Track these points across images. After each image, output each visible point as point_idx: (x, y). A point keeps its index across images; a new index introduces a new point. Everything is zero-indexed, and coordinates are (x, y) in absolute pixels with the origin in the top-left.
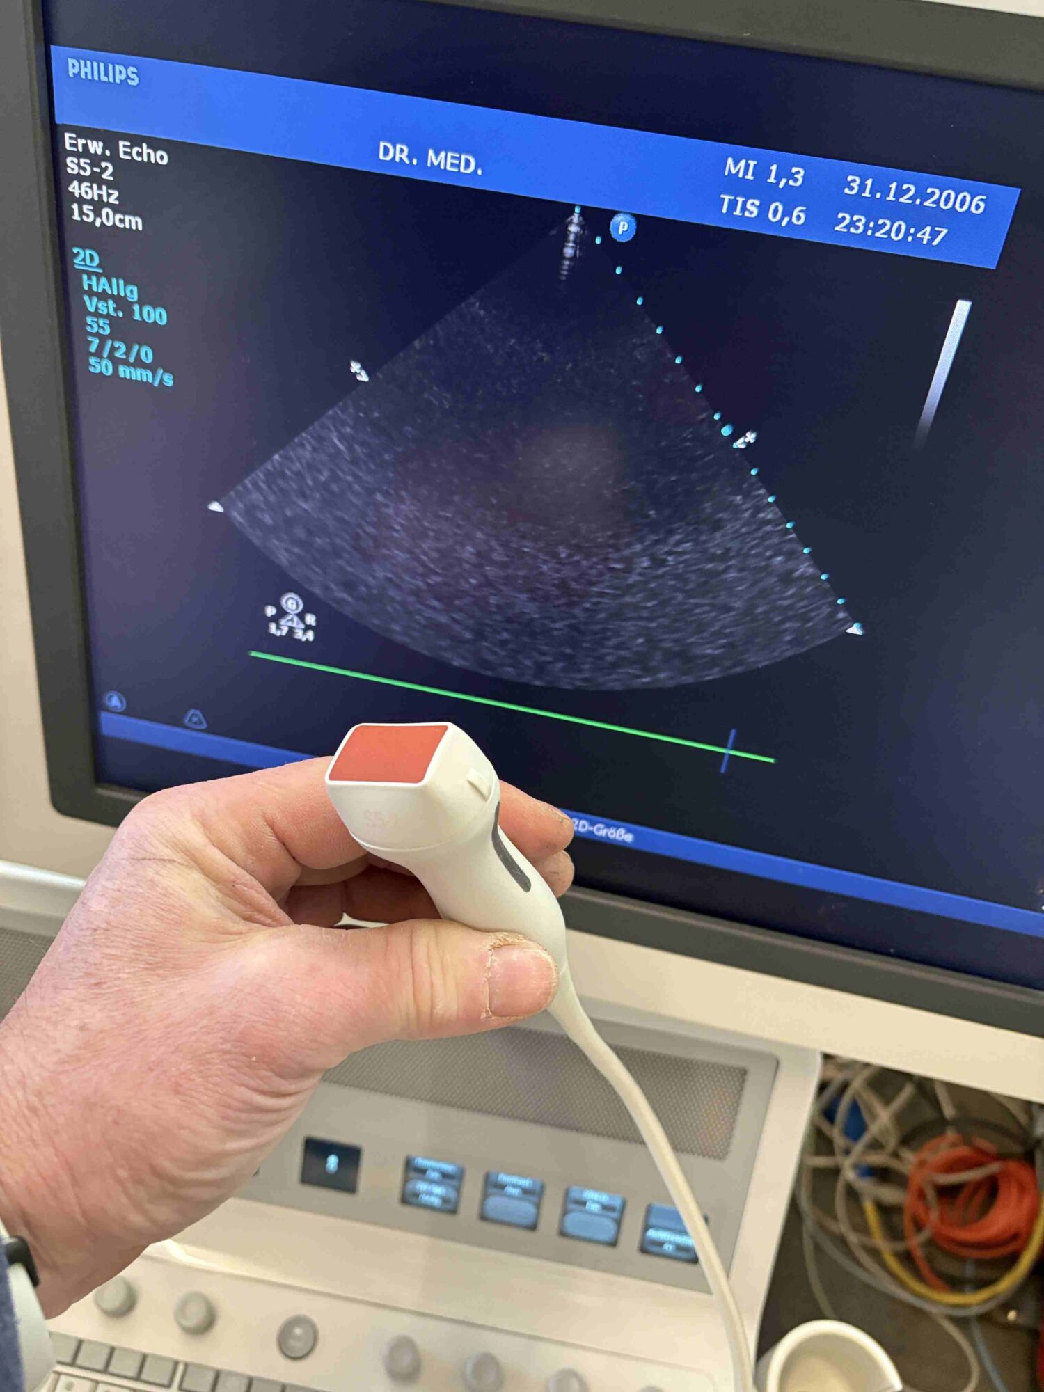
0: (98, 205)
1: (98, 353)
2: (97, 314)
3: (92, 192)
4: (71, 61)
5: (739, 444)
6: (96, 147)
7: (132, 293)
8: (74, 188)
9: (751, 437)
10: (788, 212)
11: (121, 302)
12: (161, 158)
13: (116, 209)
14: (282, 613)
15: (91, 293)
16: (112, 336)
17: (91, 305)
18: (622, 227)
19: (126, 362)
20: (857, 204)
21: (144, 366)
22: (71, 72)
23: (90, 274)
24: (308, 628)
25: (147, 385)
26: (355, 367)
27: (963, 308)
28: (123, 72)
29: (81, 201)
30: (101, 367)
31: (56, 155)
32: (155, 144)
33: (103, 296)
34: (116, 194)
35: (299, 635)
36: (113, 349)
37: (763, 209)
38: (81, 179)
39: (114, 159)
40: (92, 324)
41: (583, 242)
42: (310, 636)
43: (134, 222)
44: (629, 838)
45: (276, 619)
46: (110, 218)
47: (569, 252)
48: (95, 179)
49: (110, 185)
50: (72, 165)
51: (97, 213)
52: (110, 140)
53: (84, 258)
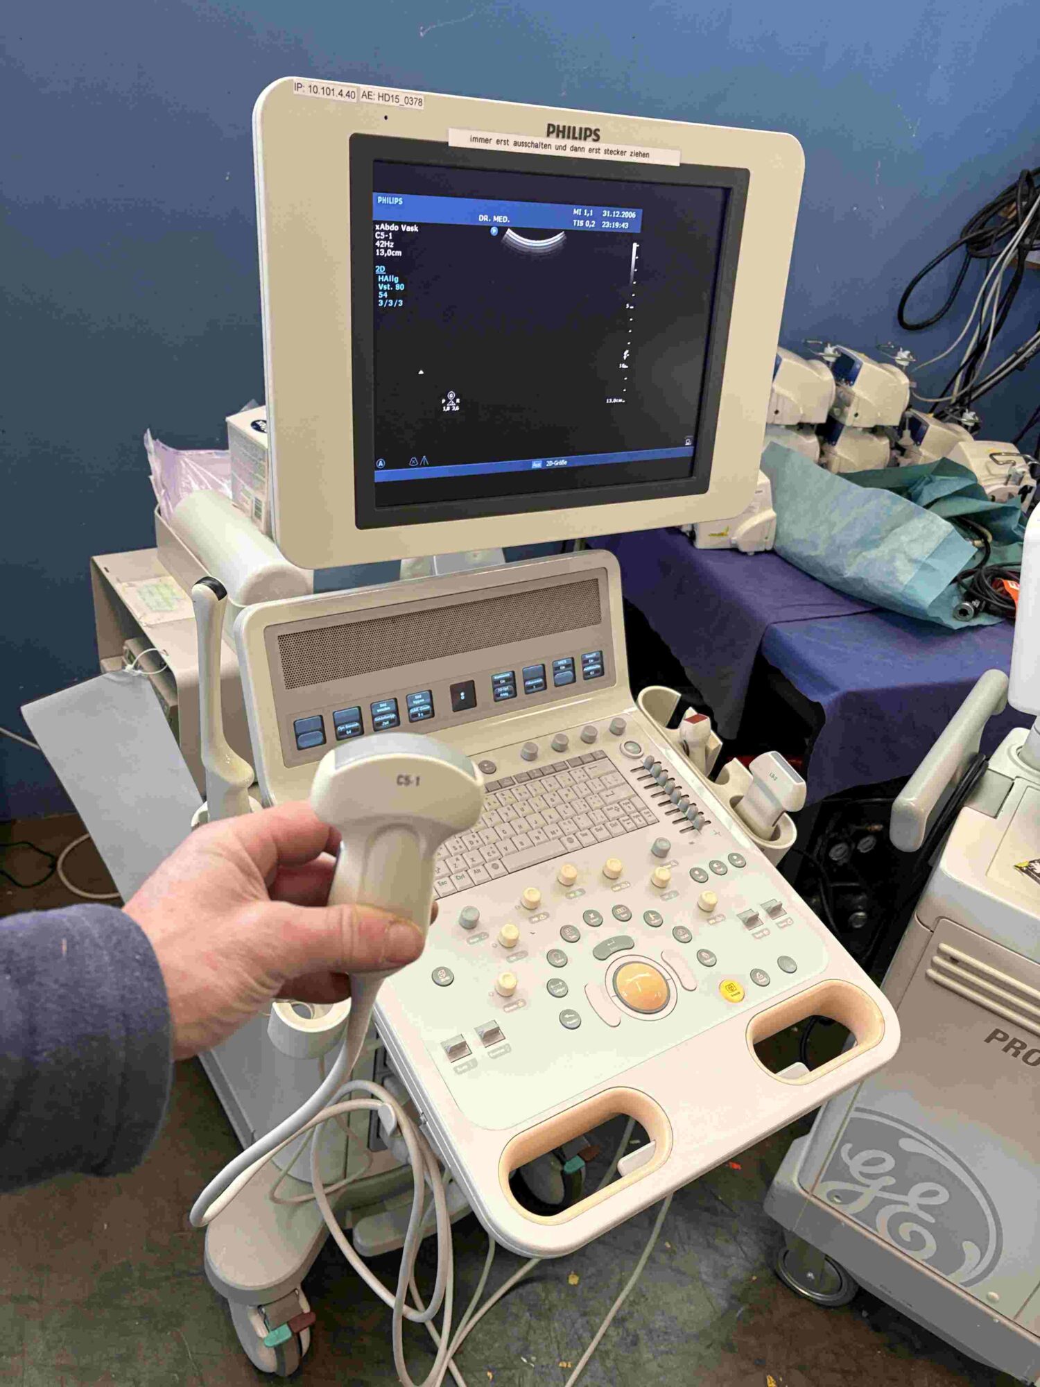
0: (386, 249)
2: (383, 291)
3: (385, 243)
4: (379, 197)
7: (396, 280)
8: (378, 244)
10: (591, 223)
11: (393, 284)
12: (417, 229)
13: (392, 249)
14: (448, 401)
15: (381, 282)
16: (388, 298)
17: (381, 287)
20: (607, 219)
22: (379, 201)
23: (381, 275)
24: (457, 404)
28: (398, 200)
29: (380, 248)
31: (374, 232)
33: (386, 283)
34: (392, 243)
35: (454, 409)
37: (584, 223)
38: (380, 240)
39: (393, 231)
40: (381, 295)
42: (457, 408)
43: (399, 253)
44: (565, 463)
45: (445, 404)
46: (390, 253)
48: (386, 239)
49: (391, 241)
50: (377, 236)
51: (386, 252)
52: (390, 224)
53: (381, 269)
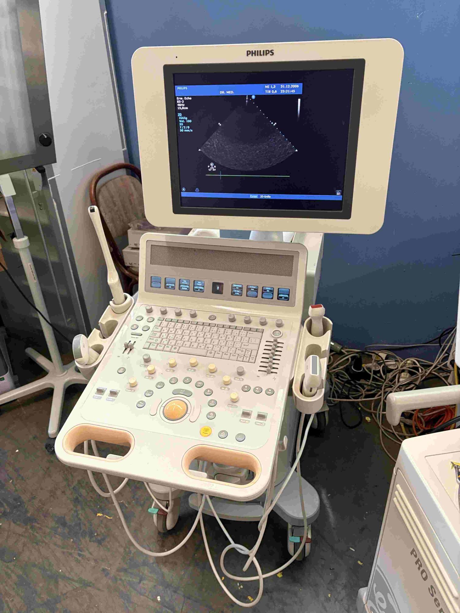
0: (181, 107)
1: (181, 129)
3: (181, 105)
4: (178, 87)
5: (274, 125)
6: (181, 99)
7: (186, 118)
9: (276, 123)
10: (274, 91)
11: (185, 120)
12: (190, 99)
13: (184, 107)
14: (210, 166)
16: (183, 125)
17: (180, 121)
18: (253, 97)
19: (185, 129)
20: (282, 89)
21: (188, 129)
22: (178, 89)
23: (180, 117)
24: (214, 168)
25: (189, 132)
26: (219, 124)
27: (299, 100)
28: (185, 88)
29: (179, 106)
30: (182, 130)
31: (176, 100)
32: (189, 97)
33: (182, 120)
34: (184, 105)
35: (213, 170)
36: (184, 127)
37: (271, 91)
38: (179, 103)
39: (184, 100)
40: (180, 124)
41: (248, 100)
42: (215, 170)
43: (187, 108)
44: (270, 197)
45: (210, 168)
47: (247, 102)
48: (181, 103)
49: (183, 103)
50: (178, 102)
52: (183, 97)
53: (180, 115)
